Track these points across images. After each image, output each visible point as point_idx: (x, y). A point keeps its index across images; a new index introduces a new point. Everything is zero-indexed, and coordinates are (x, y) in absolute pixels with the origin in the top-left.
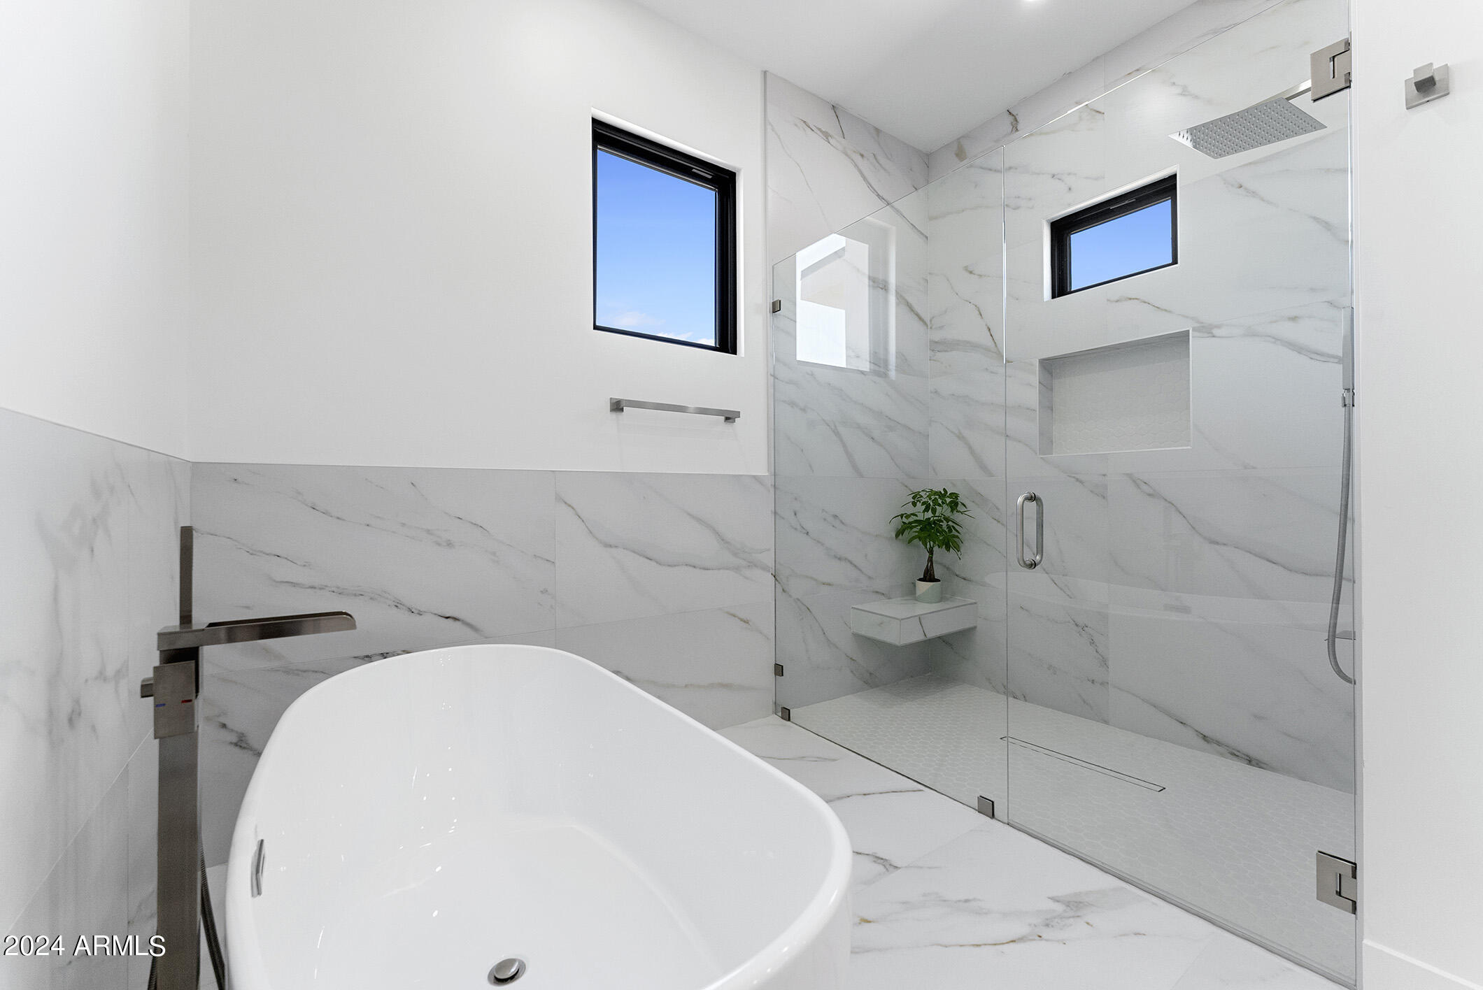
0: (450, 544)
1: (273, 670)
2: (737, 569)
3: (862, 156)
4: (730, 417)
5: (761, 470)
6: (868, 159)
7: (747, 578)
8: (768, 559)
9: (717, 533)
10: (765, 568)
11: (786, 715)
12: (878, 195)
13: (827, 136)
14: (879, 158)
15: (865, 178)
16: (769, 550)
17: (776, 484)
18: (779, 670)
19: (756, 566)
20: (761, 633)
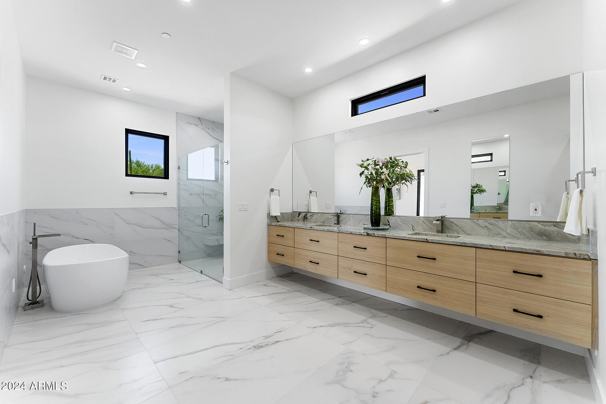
0: (86, 224)
1: (44, 250)
2: (167, 229)
3: (208, 129)
4: (165, 194)
5: (175, 205)
6: (210, 129)
7: (170, 231)
8: (177, 226)
9: (161, 221)
10: (176, 229)
11: (180, 262)
12: (214, 138)
13: (196, 125)
14: (214, 129)
15: (209, 134)
16: (177, 224)
17: (179, 209)
18: (179, 252)
19: (173, 228)
20: (174, 243)
